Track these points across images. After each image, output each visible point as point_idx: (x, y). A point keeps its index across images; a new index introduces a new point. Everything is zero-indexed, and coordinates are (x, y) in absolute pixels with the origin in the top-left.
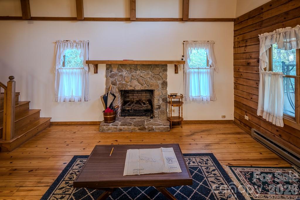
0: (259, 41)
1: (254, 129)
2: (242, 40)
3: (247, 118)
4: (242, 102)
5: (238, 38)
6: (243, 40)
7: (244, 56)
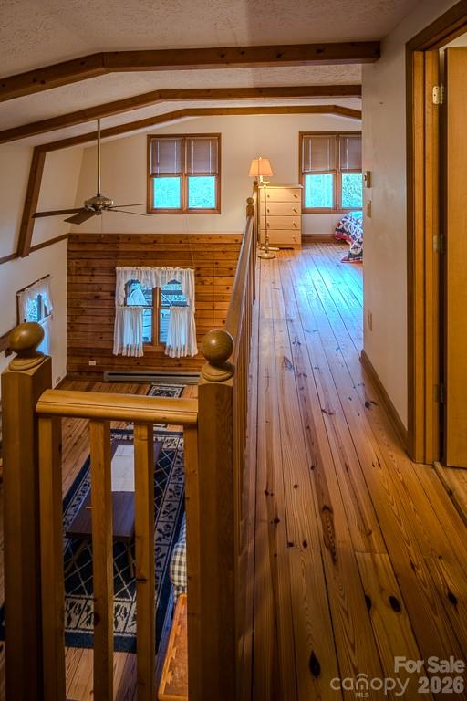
0: (115, 272)
1: (107, 372)
2: (85, 267)
3: (92, 363)
4: (84, 346)
5: (77, 263)
6: (87, 267)
7: (90, 287)
